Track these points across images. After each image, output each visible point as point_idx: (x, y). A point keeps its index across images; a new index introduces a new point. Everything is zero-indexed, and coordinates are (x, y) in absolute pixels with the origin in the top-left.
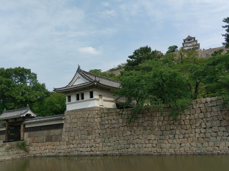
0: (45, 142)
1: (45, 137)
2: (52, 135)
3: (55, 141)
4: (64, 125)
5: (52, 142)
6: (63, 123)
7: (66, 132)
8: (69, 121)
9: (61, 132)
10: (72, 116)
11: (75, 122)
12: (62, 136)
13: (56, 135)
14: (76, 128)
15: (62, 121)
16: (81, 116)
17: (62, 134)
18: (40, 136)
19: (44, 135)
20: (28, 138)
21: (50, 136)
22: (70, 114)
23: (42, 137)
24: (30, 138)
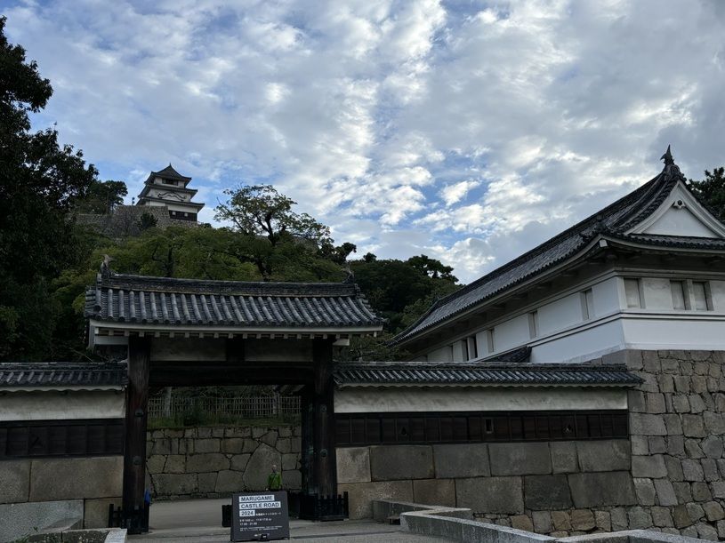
0: (521, 507)
1: (520, 480)
2: (566, 470)
3: (597, 508)
4: (635, 423)
5: (576, 513)
6: (625, 413)
7: (650, 455)
8: (656, 402)
9: (624, 456)
10: (668, 378)
11: (693, 412)
12: (635, 480)
13: (593, 472)
14: (702, 439)
15: (618, 400)
16: (716, 388)
17: (633, 468)
18: (476, 475)
19: (507, 472)
20: (374, 487)
21: (552, 474)
22: (658, 368)
23: (494, 479)
24: (389, 484)
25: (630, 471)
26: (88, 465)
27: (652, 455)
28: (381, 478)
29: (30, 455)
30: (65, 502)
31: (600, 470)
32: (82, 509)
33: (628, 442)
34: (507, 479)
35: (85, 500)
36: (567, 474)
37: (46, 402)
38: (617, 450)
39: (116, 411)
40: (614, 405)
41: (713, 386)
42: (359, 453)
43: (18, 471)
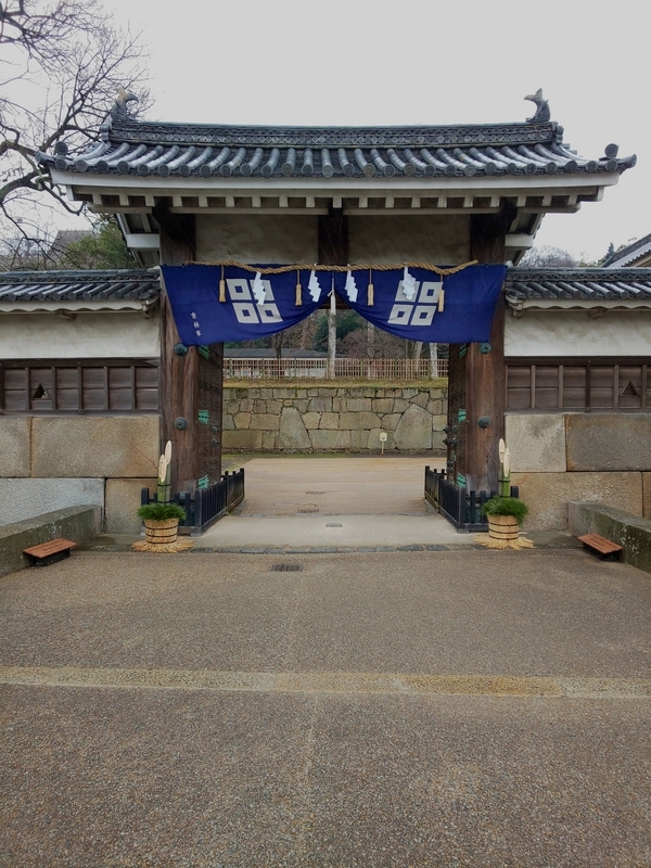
20: (571, 481)
24: (597, 477)
28: (585, 468)
29: (31, 410)
30: (78, 481)
32: (101, 492)
35: (106, 479)
39: (147, 346)
42: (547, 424)
43: (14, 431)
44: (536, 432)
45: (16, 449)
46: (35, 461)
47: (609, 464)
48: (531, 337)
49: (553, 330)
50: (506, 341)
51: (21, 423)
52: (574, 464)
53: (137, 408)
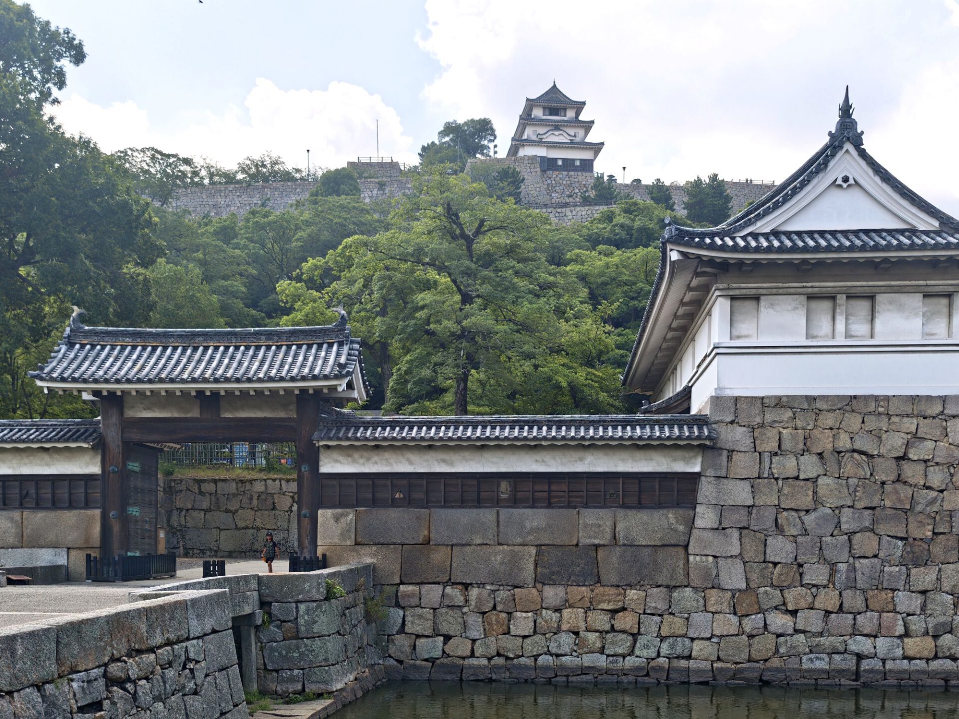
0: (530, 579)
1: (533, 550)
2: (597, 541)
3: (630, 586)
4: (706, 490)
5: (599, 589)
6: (698, 475)
7: (720, 529)
8: (744, 464)
9: (681, 528)
10: (772, 433)
11: (801, 477)
12: (691, 558)
13: (632, 546)
14: (807, 511)
15: (687, 461)
16: (848, 445)
17: (691, 544)
18: (479, 542)
19: (519, 540)
20: (357, 551)
21: (577, 545)
22: (758, 420)
23: (501, 547)
24: (374, 548)
25: (686, 547)
26: (70, 517)
27: (724, 529)
28: (366, 542)
29: (22, 506)
30: (51, 551)
31: (644, 543)
32: (66, 557)
33: (691, 513)
34: (517, 548)
35: (68, 549)
36: (597, 547)
37: (31, 458)
38: (673, 521)
39: (93, 467)
40: (680, 467)
41: (844, 442)
42: (342, 515)
43: (12, 520)
44: (337, 519)
45: (13, 531)
46: (25, 538)
47: (382, 541)
48: (337, 461)
49: (350, 456)
50: (321, 463)
51: (16, 515)
52: (359, 540)
53: (87, 505)
